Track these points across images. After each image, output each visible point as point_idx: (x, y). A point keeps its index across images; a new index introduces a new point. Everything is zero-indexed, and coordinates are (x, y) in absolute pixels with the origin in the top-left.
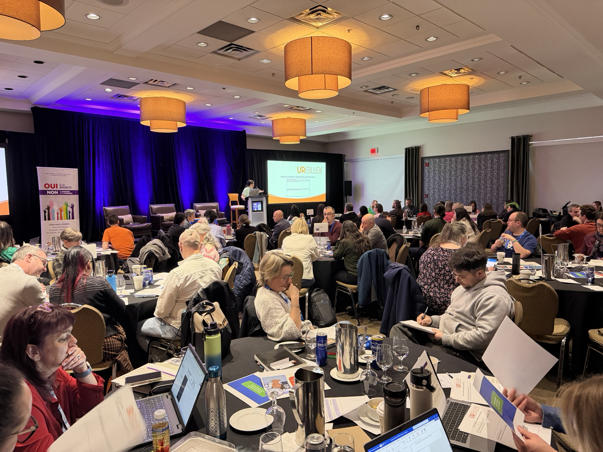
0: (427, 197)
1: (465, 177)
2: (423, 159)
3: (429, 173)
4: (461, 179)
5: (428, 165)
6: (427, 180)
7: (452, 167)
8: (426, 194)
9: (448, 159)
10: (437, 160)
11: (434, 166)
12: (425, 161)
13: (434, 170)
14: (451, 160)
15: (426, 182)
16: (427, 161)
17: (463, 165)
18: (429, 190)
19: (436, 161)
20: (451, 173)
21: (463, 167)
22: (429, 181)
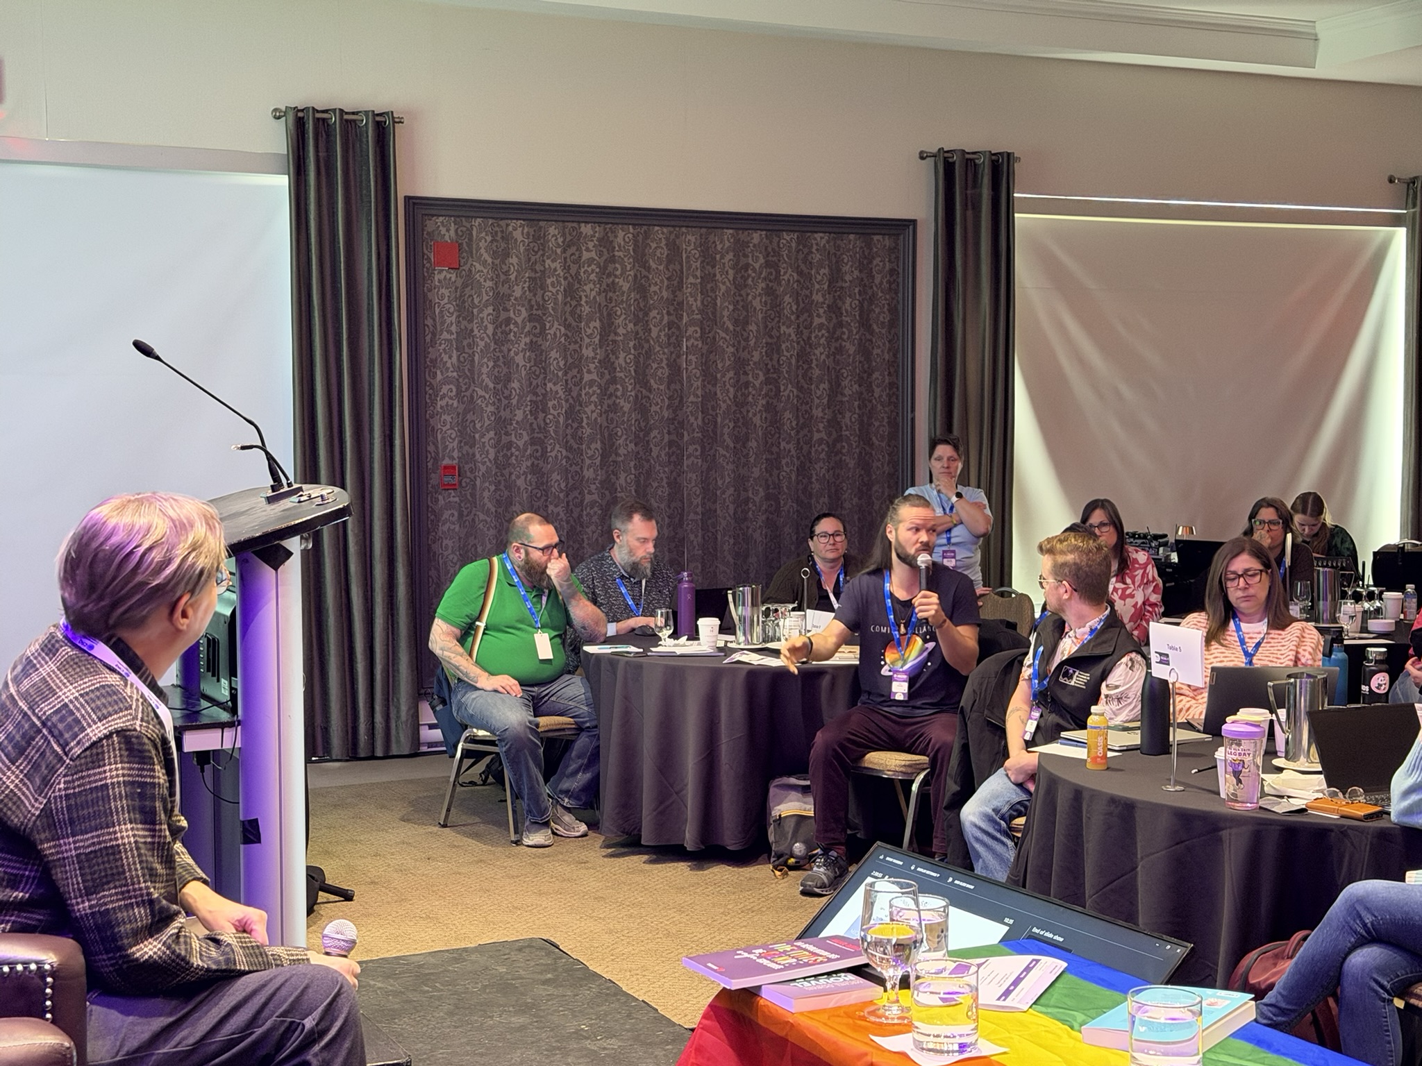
0: (458, 486)
1: (692, 358)
2: (419, 206)
3: (464, 311)
4: (675, 369)
5: (456, 256)
6: (450, 360)
7: (613, 287)
8: (447, 462)
10: (518, 231)
11: (499, 271)
12: (430, 225)
13: (500, 301)
14: (606, 242)
15: (447, 381)
16: (445, 230)
17: (681, 281)
18: (467, 438)
19: (507, 238)
20: (608, 326)
21: (680, 296)
22: (468, 374)
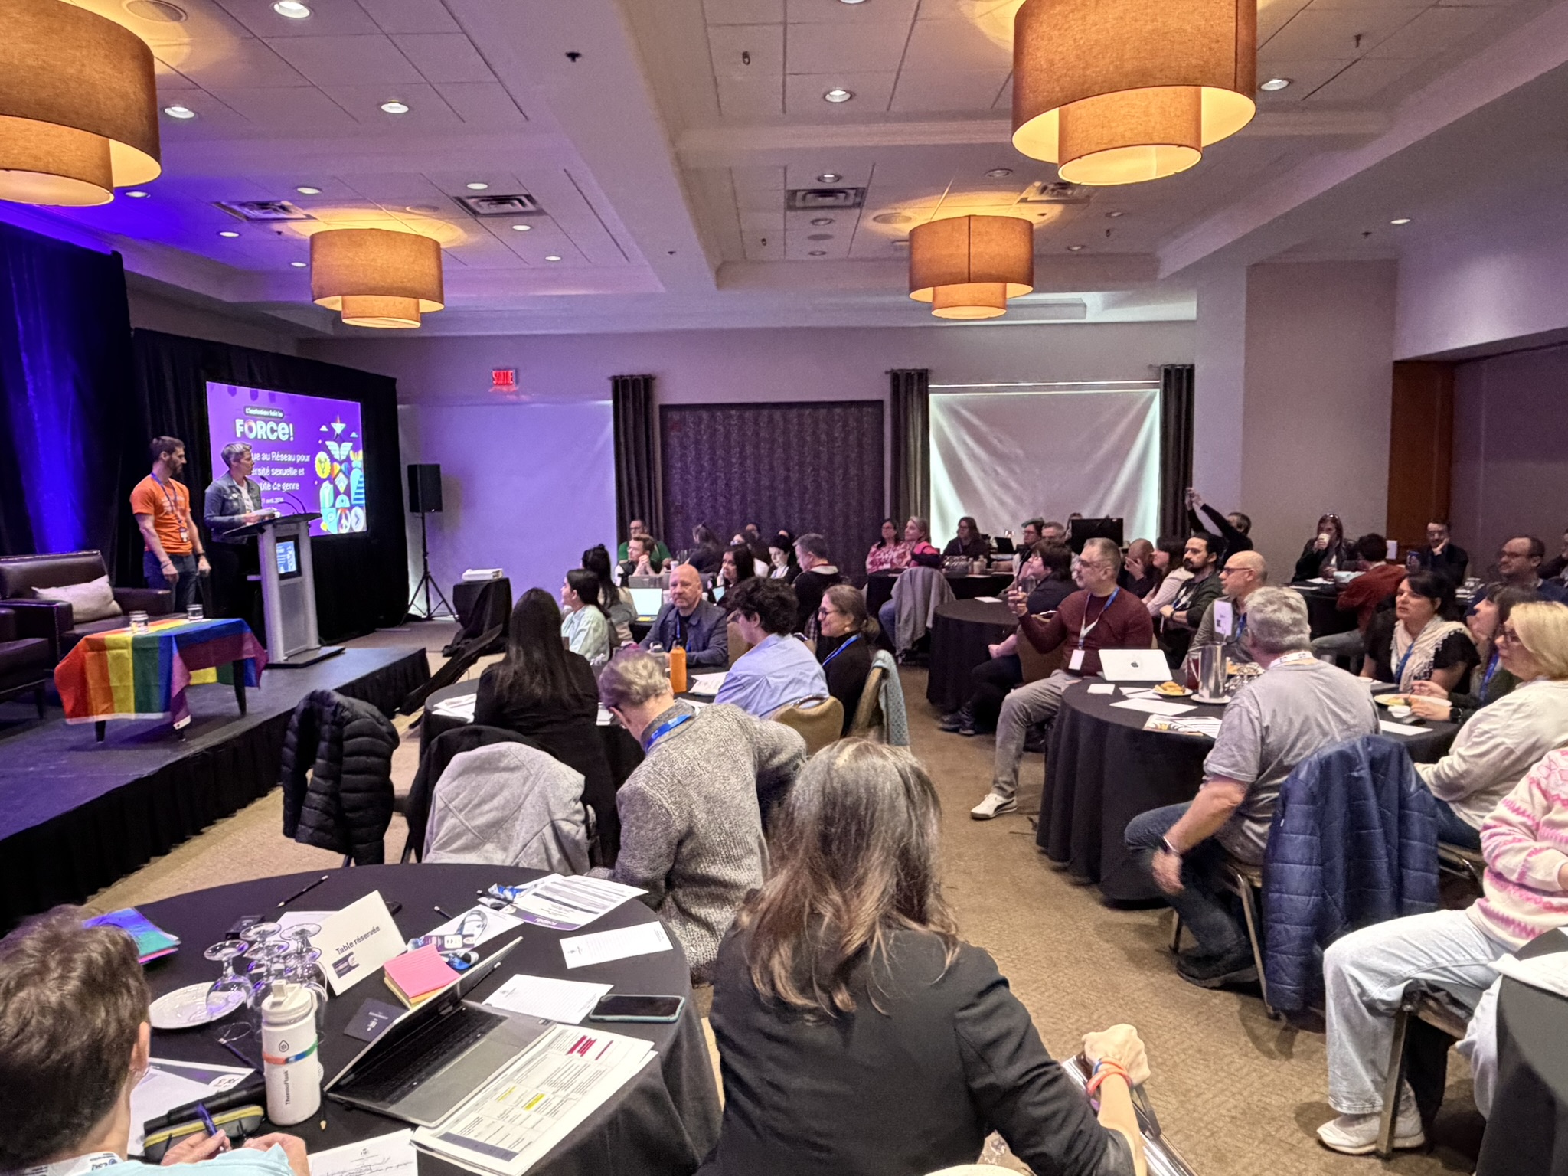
2: (664, 408)
4: (771, 465)
5: (680, 426)
6: (678, 465)
7: (745, 434)
10: (705, 415)
11: (697, 430)
12: (669, 415)
13: (697, 442)
14: (741, 417)
15: (677, 473)
16: (676, 416)
17: (774, 431)
18: (684, 494)
19: (700, 418)
20: (743, 450)
21: (774, 437)
22: (685, 470)
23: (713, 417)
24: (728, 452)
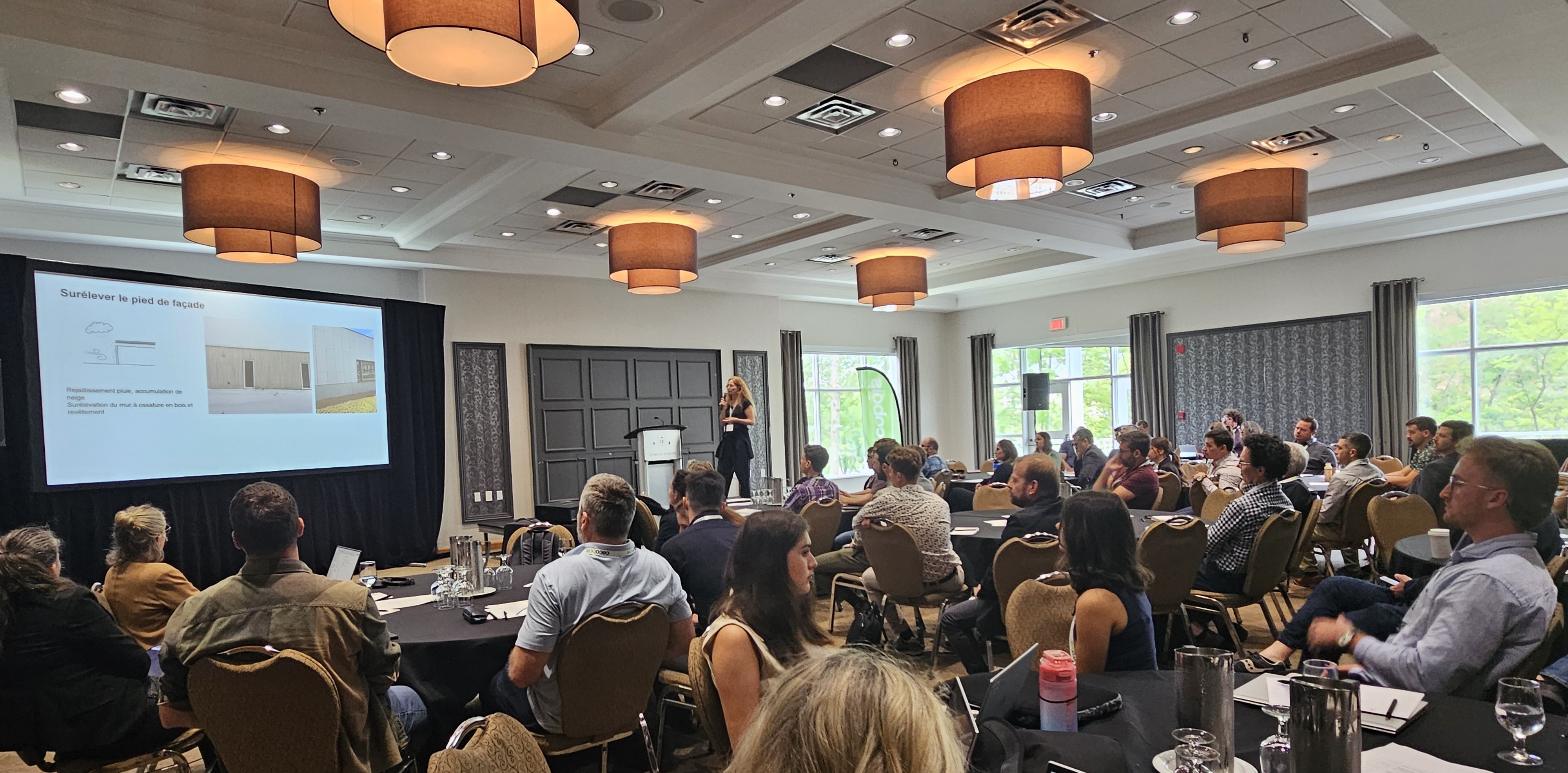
0: (1184, 418)
1: (1268, 373)
2: (1171, 337)
3: (1186, 365)
4: (1261, 377)
5: (1183, 349)
6: (1182, 381)
7: (1237, 352)
8: (1181, 411)
9: (1227, 335)
10: (1204, 339)
11: (1197, 352)
12: (1175, 341)
13: (1197, 361)
14: (1234, 338)
15: (1181, 387)
16: (1179, 341)
17: (1263, 346)
18: (1187, 404)
19: (1200, 341)
20: (1235, 365)
21: (1263, 352)
22: (1187, 384)
23: (1211, 340)
24: (1223, 369)
